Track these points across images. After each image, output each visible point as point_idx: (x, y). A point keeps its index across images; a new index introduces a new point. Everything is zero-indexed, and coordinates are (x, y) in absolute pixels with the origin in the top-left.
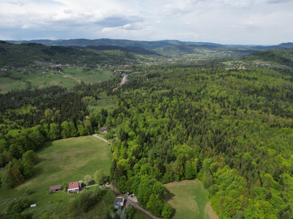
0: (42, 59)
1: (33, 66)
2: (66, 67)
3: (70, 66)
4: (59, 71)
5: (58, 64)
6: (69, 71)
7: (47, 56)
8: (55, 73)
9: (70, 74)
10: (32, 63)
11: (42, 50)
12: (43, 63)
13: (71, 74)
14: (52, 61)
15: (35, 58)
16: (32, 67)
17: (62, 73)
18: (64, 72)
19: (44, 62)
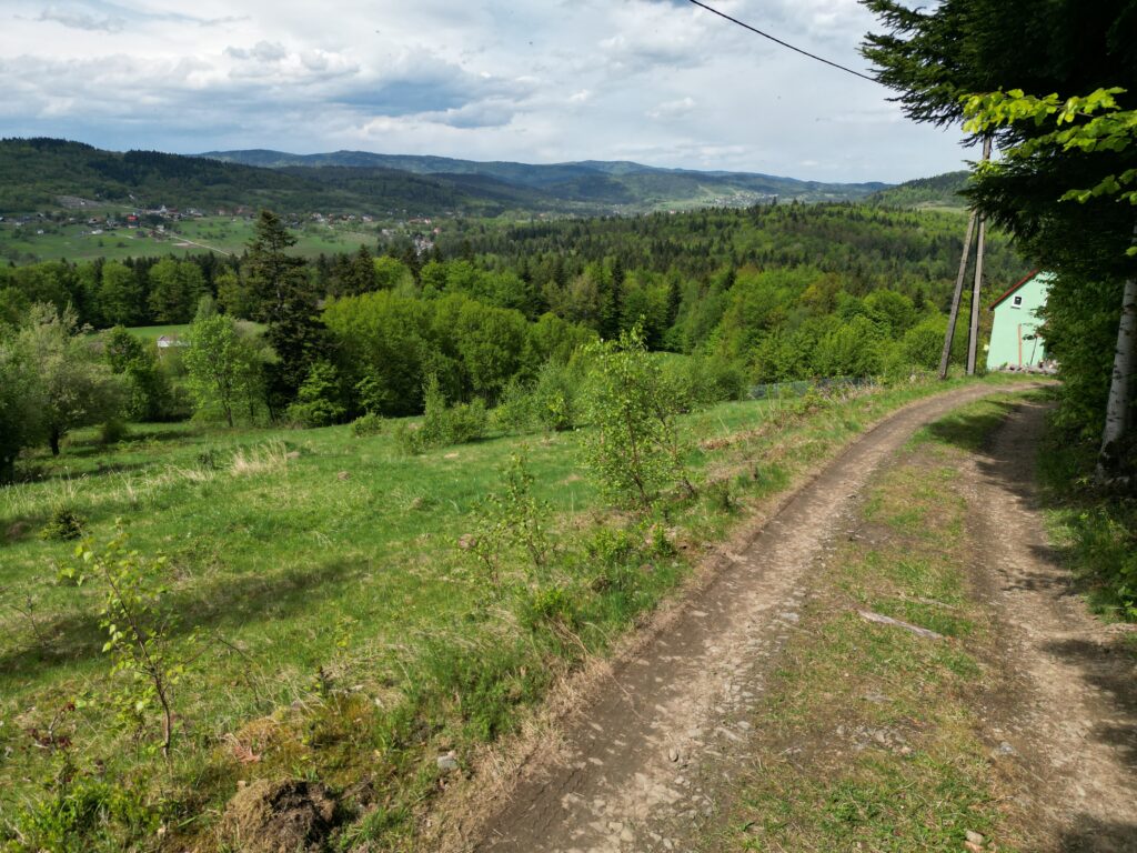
0: (91, 191)
1: (55, 213)
2: (190, 219)
3: (205, 216)
4: (161, 229)
5: (157, 208)
6: (202, 230)
7: (113, 184)
8: (142, 235)
9: (205, 238)
10: (47, 201)
11: (91, 165)
12: (94, 203)
13: (209, 236)
14: (130, 202)
15: (61, 187)
16: (48, 216)
17: (173, 235)
18: (179, 233)
19: (97, 200)
